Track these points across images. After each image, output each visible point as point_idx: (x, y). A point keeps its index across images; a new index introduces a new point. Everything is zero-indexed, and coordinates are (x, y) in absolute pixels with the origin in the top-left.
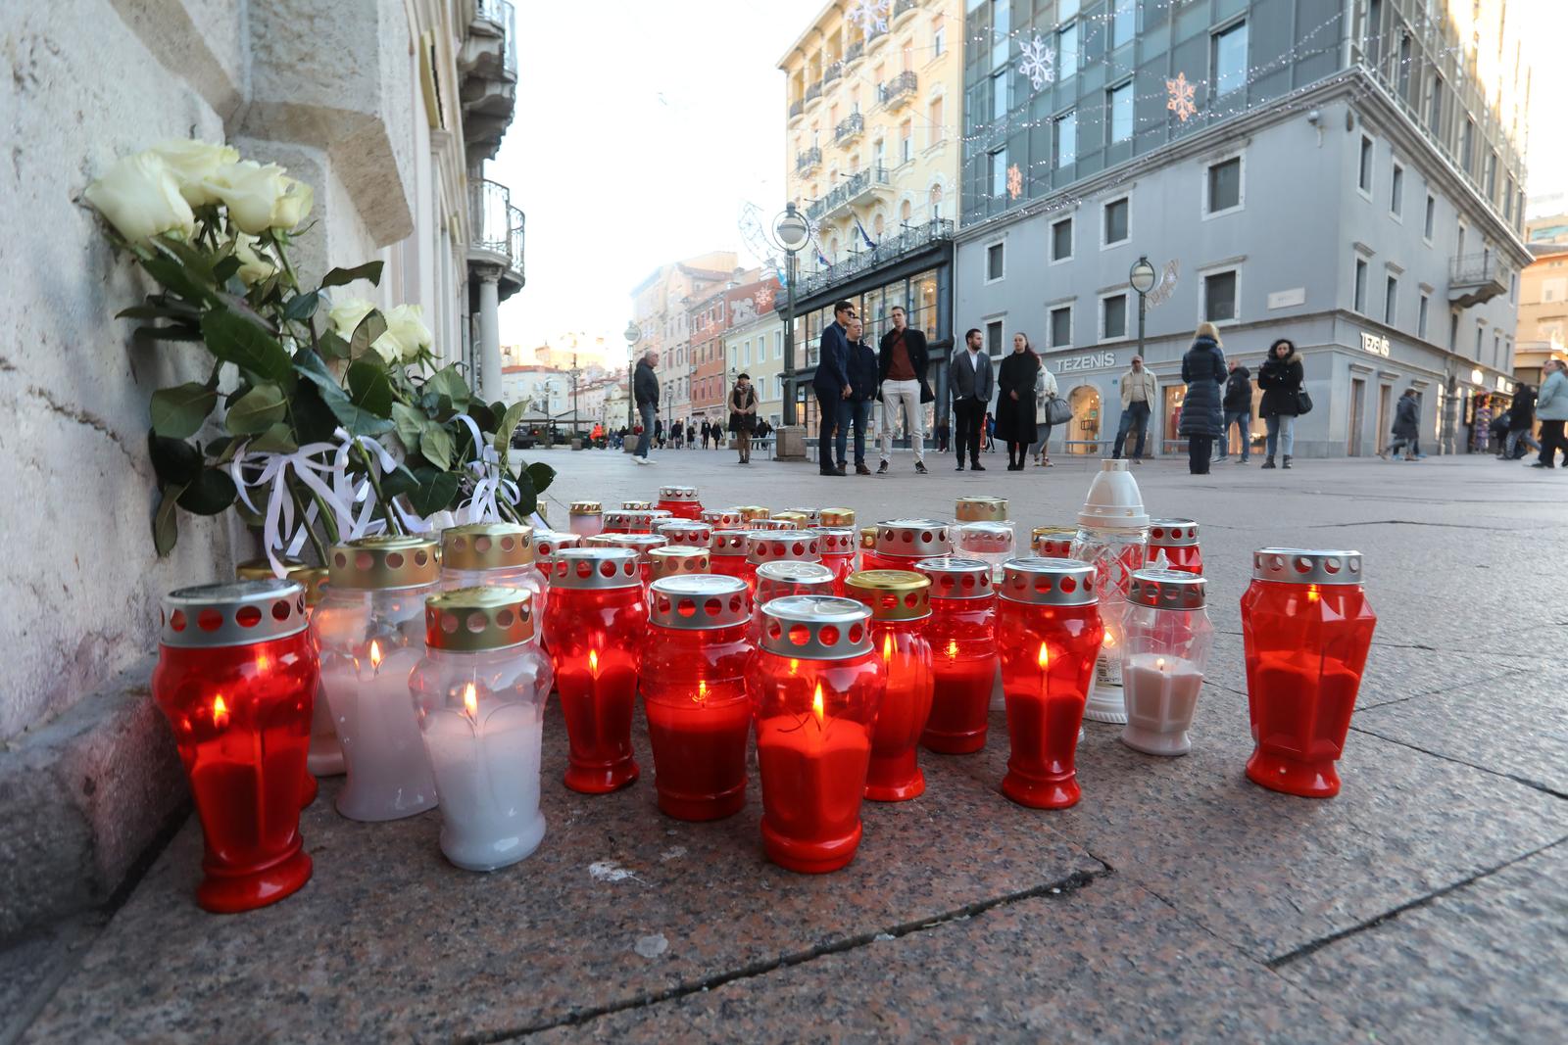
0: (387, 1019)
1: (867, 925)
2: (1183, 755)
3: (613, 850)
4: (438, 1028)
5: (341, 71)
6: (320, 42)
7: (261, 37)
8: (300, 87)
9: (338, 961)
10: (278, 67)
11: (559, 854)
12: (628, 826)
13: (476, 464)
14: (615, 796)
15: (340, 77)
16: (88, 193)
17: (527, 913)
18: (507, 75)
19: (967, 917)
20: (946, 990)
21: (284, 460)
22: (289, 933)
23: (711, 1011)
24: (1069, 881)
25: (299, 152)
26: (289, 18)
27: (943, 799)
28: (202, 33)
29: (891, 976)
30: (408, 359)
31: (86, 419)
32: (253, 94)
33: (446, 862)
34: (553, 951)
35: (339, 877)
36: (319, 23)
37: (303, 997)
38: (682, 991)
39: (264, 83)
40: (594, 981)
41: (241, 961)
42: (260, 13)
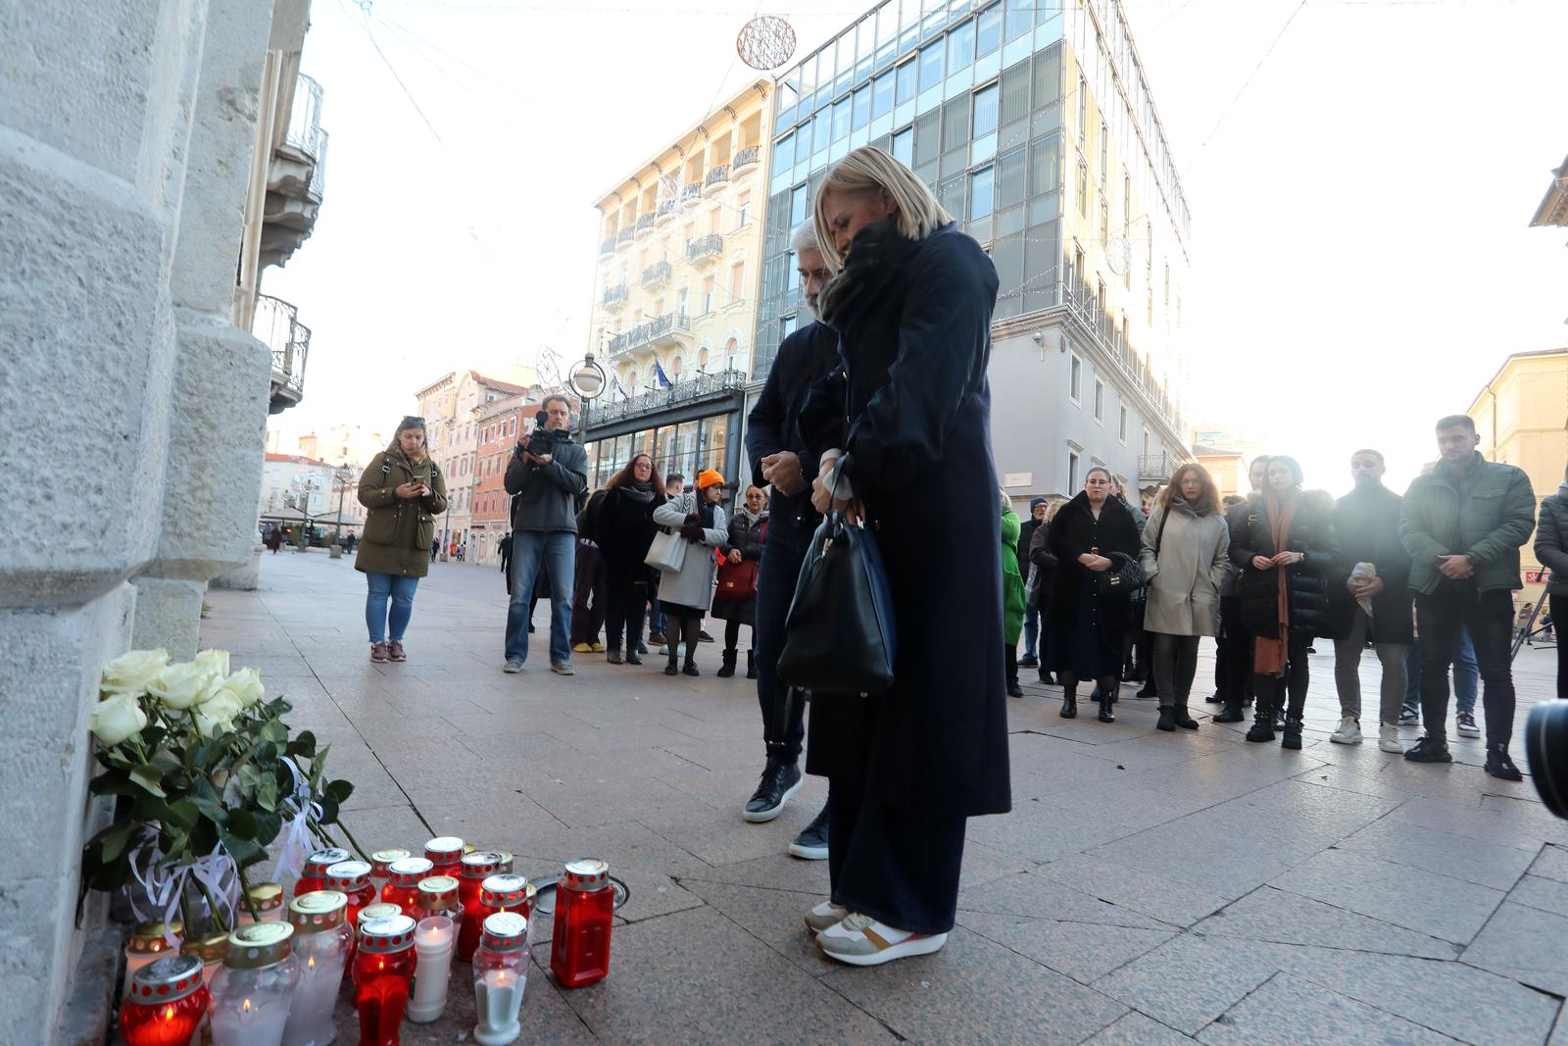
5: (226, 534)
6: (214, 518)
7: (170, 516)
8: (195, 547)
10: (179, 536)
18: (311, 197)
25: (186, 586)
26: (193, 503)
32: (158, 554)
36: (216, 506)
39: (167, 546)
42: (173, 501)
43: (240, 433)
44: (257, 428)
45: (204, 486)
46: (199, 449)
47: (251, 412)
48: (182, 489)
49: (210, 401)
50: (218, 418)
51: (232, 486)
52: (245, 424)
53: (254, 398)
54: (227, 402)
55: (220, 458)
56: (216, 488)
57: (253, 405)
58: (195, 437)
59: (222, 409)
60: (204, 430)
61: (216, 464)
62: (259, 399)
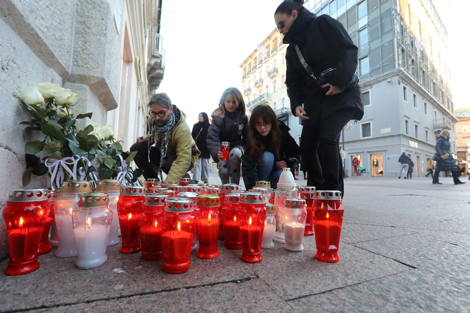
0: (39, 299)
1: (180, 286)
2: (300, 251)
3: (123, 266)
4: (51, 302)
5: (95, 66)
6: (90, 60)
7: (75, 59)
8: (84, 70)
9: (34, 287)
10: (79, 66)
11: (108, 266)
12: (131, 261)
13: (120, 167)
14: (132, 254)
15: (94, 68)
16: (18, 94)
17: (91, 279)
18: (162, 67)
19: (210, 286)
20: (191, 301)
21: (59, 161)
22: (25, 280)
23: (125, 302)
24: (244, 279)
25: (82, 86)
26: (83, 55)
27: (222, 259)
28: (58, 58)
29: (178, 297)
30: (106, 139)
31: (6, 148)
32: (72, 72)
33: (77, 267)
34: (91, 287)
35: (46, 269)
36: (90, 56)
37: (20, 294)
38: (121, 297)
39: (75, 70)
40: (98, 294)
41: (8, 286)
42: (76, 53)
43: (98, 31)
44: (104, 29)
45: (87, 49)
46: (85, 36)
47: (102, 24)
48: (79, 49)
49: (88, 19)
50: (91, 25)
51: (96, 49)
52: (100, 28)
53: (103, 19)
54: (94, 20)
55: (91, 39)
56: (90, 49)
57: (102, 21)
58: (83, 31)
59: (92, 22)
60: (86, 29)
61: (90, 41)
62: (104, 19)
